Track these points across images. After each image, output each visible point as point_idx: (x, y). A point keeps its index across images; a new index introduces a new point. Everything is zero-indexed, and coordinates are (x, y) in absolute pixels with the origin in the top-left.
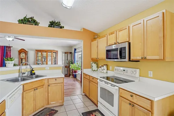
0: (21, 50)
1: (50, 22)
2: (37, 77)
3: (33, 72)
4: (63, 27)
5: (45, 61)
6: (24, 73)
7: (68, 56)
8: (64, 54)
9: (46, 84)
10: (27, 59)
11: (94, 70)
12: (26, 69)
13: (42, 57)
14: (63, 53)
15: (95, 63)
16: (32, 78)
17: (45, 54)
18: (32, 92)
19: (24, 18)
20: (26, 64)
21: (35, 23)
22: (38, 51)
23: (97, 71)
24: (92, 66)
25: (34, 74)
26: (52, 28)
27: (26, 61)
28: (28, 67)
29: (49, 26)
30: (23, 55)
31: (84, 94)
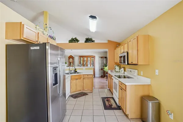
0: (69, 56)
1: (86, 39)
2: (78, 73)
3: (76, 70)
4: (94, 41)
5: (85, 64)
6: (71, 71)
7: (103, 60)
8: (100, 59)
9: (82, 78)
10: (73, 62)
11: (117, 72)
12: (72, 68)
13: (83, 61)
14: (99, 57)
15: (118, 66)
16: (76, 73)
17: (85, 59)
18: (75, 81)
19: (72, 39)
20: (73, 66)
21: (77, 41)
22: (80, 57)
23: (119, 72)
24: (115, 68)
25: (77, 72)
26: (87, 43)
27: (73, 64)
28: (74, 67)
29: (85, 42)
30: (71, 60)
31: (108, 89)
